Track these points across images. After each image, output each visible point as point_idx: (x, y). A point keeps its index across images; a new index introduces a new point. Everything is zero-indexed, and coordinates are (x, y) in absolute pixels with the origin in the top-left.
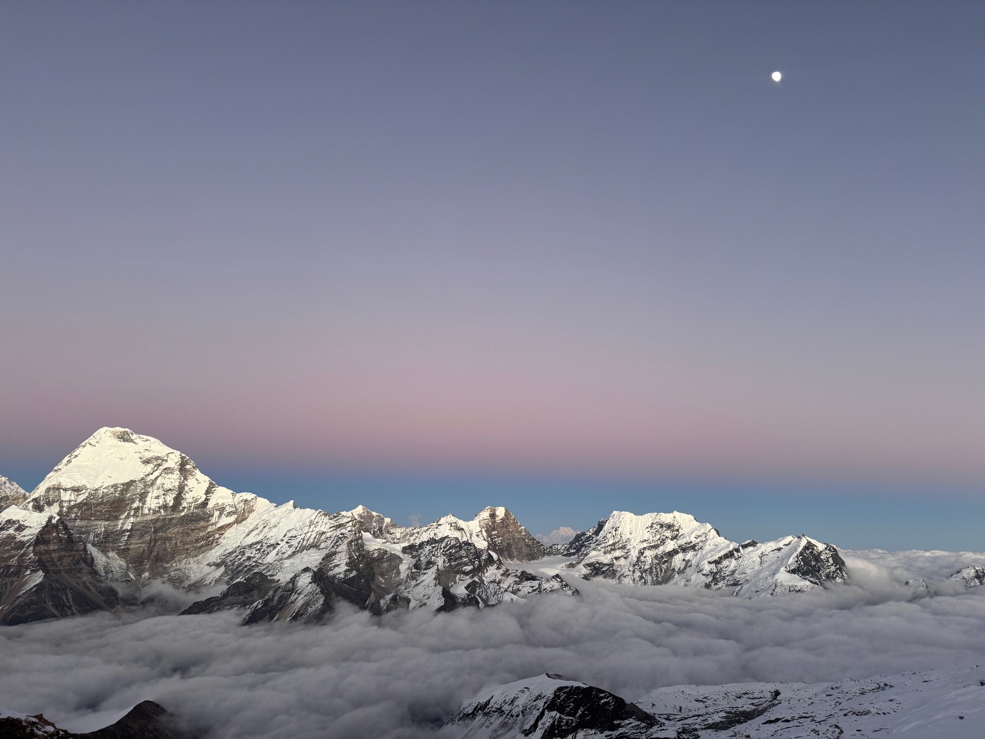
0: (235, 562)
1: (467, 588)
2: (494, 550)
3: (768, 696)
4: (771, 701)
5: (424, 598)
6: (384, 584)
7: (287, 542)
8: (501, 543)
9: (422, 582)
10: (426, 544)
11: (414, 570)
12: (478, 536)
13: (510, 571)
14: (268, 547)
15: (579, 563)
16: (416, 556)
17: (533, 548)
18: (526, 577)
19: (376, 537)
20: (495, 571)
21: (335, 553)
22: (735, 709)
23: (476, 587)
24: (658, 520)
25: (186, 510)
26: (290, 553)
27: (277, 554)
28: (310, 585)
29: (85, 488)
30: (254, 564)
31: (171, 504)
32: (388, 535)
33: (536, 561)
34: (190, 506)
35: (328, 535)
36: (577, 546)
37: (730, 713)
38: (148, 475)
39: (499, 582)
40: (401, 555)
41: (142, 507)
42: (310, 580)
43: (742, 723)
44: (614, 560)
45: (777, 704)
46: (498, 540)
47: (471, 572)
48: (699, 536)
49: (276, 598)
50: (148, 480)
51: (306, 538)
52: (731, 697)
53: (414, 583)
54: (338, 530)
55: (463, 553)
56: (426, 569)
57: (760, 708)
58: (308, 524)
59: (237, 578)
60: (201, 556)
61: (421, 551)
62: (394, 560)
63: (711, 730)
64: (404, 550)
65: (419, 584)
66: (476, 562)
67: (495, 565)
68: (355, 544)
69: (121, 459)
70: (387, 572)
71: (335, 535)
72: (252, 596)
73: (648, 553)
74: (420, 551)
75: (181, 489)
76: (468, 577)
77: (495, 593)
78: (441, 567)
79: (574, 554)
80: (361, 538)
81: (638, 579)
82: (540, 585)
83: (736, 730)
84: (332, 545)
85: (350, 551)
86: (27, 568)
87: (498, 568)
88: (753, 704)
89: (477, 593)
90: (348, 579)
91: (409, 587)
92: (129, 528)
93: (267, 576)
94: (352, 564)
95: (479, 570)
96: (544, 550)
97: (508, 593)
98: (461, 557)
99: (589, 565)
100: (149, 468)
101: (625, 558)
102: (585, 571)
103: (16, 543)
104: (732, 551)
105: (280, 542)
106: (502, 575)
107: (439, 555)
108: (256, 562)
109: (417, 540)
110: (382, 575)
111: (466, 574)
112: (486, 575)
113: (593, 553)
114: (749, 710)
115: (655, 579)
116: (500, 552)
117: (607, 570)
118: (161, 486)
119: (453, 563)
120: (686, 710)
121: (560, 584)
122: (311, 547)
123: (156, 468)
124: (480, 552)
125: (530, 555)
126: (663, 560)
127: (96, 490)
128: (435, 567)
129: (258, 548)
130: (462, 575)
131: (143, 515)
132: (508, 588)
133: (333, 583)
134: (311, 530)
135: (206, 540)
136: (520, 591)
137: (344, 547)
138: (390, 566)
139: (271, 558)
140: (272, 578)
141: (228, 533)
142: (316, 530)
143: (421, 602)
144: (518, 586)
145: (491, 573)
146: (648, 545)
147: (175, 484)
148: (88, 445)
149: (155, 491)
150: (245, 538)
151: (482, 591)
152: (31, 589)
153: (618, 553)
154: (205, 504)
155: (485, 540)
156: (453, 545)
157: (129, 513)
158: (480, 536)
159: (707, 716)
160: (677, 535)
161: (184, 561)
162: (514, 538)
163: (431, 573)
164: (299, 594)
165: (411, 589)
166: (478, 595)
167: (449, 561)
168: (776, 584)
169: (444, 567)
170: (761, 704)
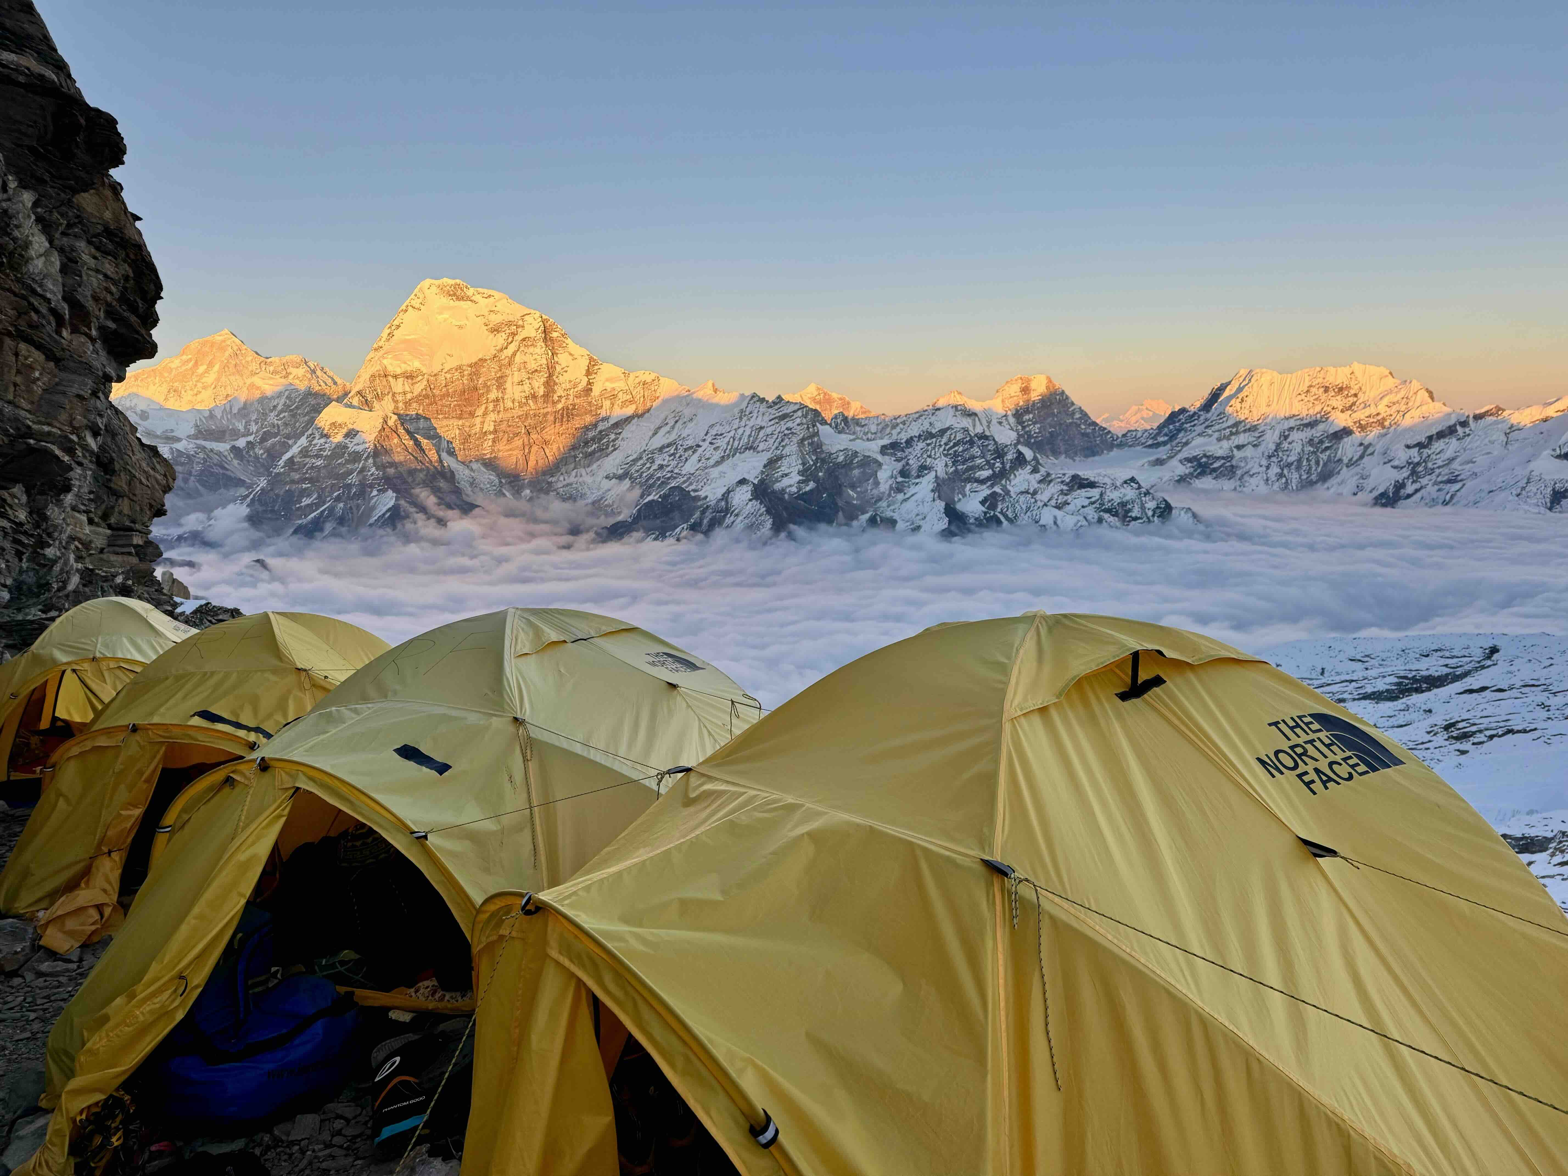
0: (642, 473)
1: (983, 503)
2: (1028, 444)
3: (1478, 654)
4: (1479, 662)
5: (919, 517)
6: (857, 499)
7: (711, 443)
8: (1039, 433)
9: (912, 495)
10: (916, 439)
11: (900, 479)
12: (1000, 423)
13: (1053, 476)
14: (686, 450)
15: (1172, 457)
16: (902, 459)
17: (1094, 437)
18: (1079, 483)
19: (840, 432)
20: (1028, 477)
21: (780, 458)
22: (1414, 673)
23: (997, 501)
24: (1320, 380)
25: (563, 400)
26: (717, 456)
27: (699, 461)
28: (750, 503)
29: (420, 372)
30: (669, 475)
31: (542, 393)
32: (858, 429)
33: (1097, 458)
34: (568, 395)
35: (769, 430)
36: (1171, 431)
37: (1406, 678)
38: (501, 350)
39: (1035, 493)
40: (880, 458)
41: (503, 399)
42: (749, 496)
43: (1423, 692)
44: (1235, 450)
45: (1489, 666)
46: (1035, 429)
47: (988, 479)
48: (1394, 404)
49: (705, 521)
50: (503, 357)
51: (738, 436)
52: (1412, 655)
53: (900, 497)
54: (782, 423)
55: (976, 451)
56: (918, 477)
57: (1459, 671)
58: (737, 416)
59: (649, 495)
60: (595, 466)
61: (910, 450)
62: (869, 465)
63: (1368, 701)
64: (884, 450)
65: (908, 498)
66: (997, 465)
67: (1029, 467)
68: (809, 443)
69: (460, 327)
70: (860, 482)
71: (778, 430)
72: (672, 519)
73: (1295, 436)
74: (907, 451)
75: (551, 369)
76: (985, 487)
77: (1028, 509)
78: (941, 473)
79: (1164, 443)
80: (817, 434)
81: (1274, 478)
82: (1101, 495)
83: (1409, 703)
84: (776, 444)
85: (802, 454)
86: (372, 486)
87: (1035, 470)
88: (1446, 666)
89: (999, 510)
90: (803, 494)
91: (894, 503)
92: (492, 428)
93: (689, 492)
94: (807, 473)
95: (1001, 475)
96: (1113, 440)
97: (1049, 508)
98: (973, 458)
99: (1189, 460)
100: (500, 339)
101: (1254, 446)
102: (1183, 469)
103: (349, 454)
104: (1455, 425)
105: (701, 443)
106: (1040, 482)
107: (938, 455)
108: (672, 471)
109: (903, 433)
110: (853, 487)
111: (982, 482)
112: (1012, 483)
113: (1199, 440)
114: (1436, 674)
115: (1304, 477)
116: (1037, 446)
117: (1220, 467)
118: (522, 366)
119: (960, 467)
120: (1333, 673)
121: (1137, 491)
122: (746, 449)
123: (510, 339)
124: (1003, 450)
125: (1087, 448)
126: (1323, 447)
127: (435, 375)
128: (933, 474)
129: (672, 452)
130: (975, 484)
131: (506, 410)
132: (1049, 500)
133: (782, 499)
134: (743, 424)
135: (599, 443)
136: (1068, 504)
137: (792, 448)
138: (864, 473)
139: (690, 466)
140: (696, 494)
141: (628, 431)
142: (751, 423)
143: (913, 523)
144: (1066, 498)
145: (1022, 480)
146: (1298, 423)
147: (541, 362)
148: (410, 308)
149: (516, 374)
150: (651, 438)
151: (1007, 507)
152: (384, 514)
153: (1242, 439)
154: (588, 390)
155: (1012, 429)
156: (959, 441)
157: (486, 408)
158: (1005, 423)
159: (1366, 681)
160: (1354, 404)
161: (574, 473)
162: (1061, 424)
163: (927, 483)
164: (737, 515)
165: (896, 506)
166: (1001, 512)
167: (954, 465)
168: (1529, 479)
169: (946, 473)
170: (1461, 666)
